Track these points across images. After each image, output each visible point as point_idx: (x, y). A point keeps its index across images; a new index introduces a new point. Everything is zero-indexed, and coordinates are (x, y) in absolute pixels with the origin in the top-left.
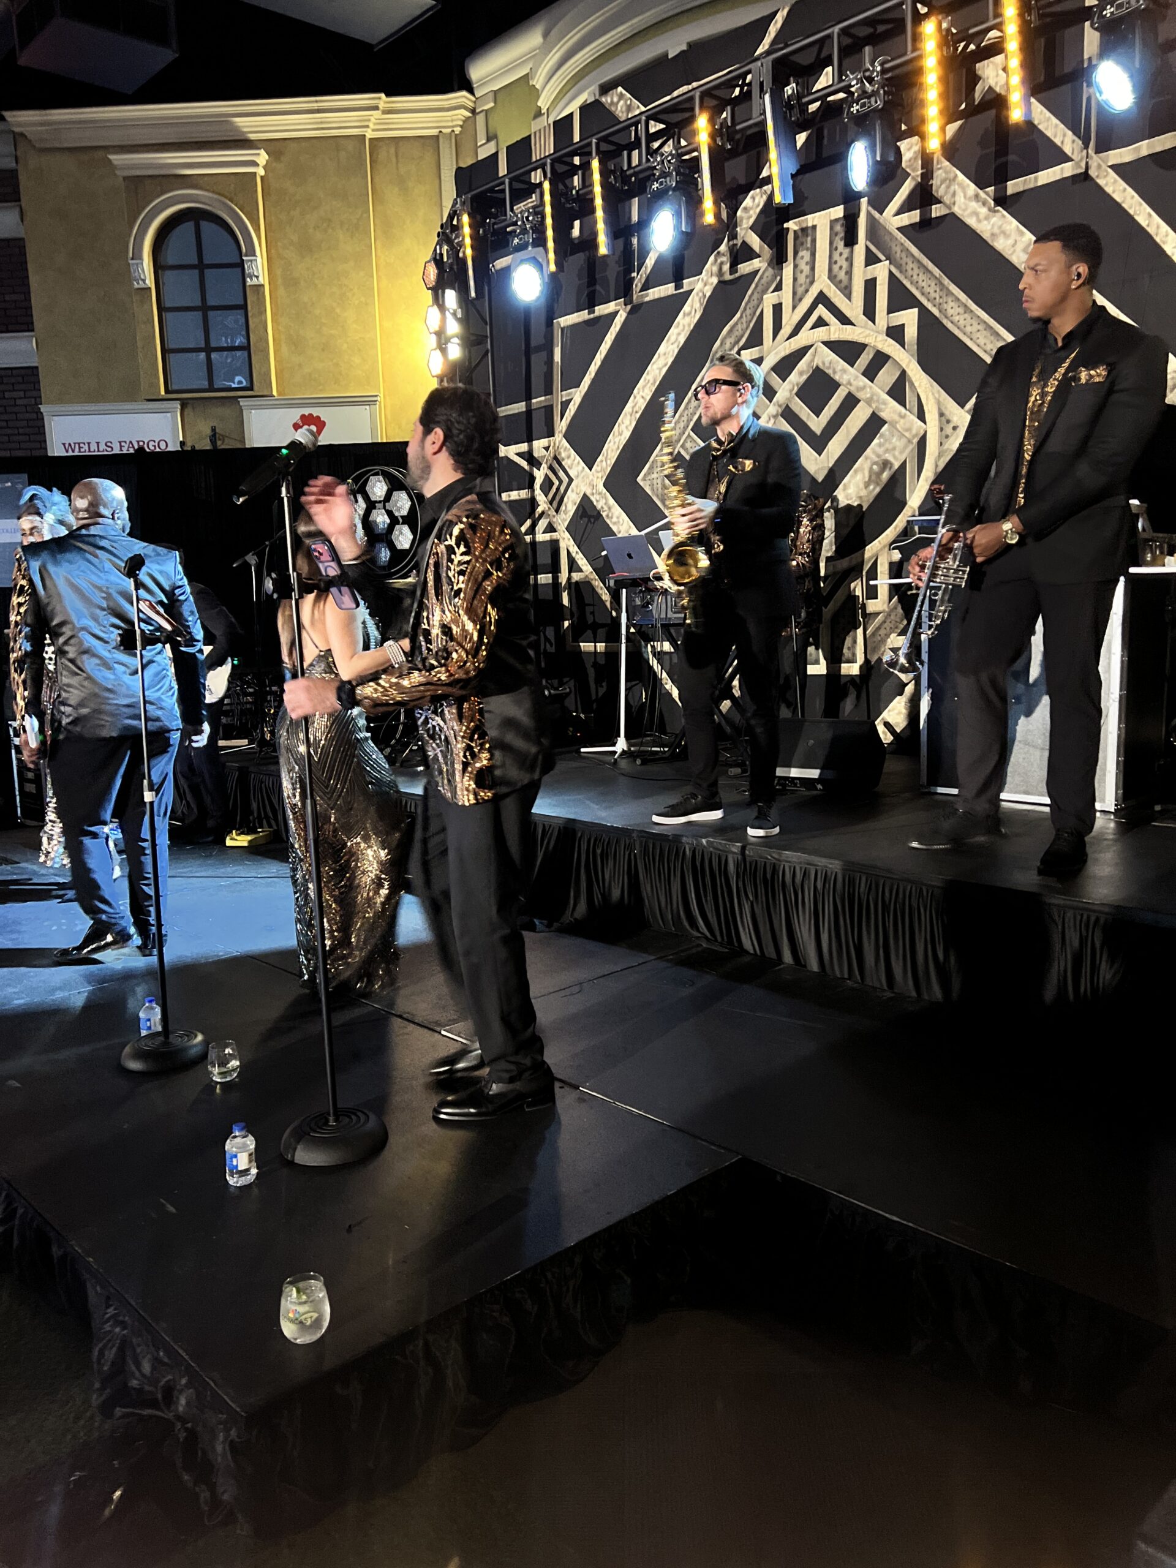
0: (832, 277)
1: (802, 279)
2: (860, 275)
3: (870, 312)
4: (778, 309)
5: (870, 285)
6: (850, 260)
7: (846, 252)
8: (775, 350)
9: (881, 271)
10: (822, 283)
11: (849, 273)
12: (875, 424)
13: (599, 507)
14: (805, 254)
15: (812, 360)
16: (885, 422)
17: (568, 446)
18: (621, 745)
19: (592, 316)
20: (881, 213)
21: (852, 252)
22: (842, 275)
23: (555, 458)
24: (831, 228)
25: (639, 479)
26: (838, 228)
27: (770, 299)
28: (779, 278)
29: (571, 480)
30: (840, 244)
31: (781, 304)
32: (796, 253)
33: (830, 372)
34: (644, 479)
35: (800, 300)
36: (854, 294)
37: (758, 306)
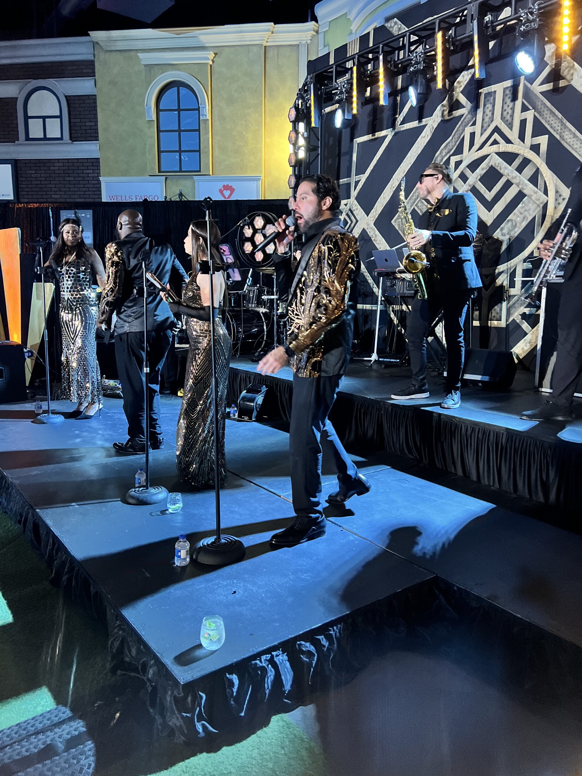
0: (503, 118)
1: (487, 119)
2: (518, 117)
3: (522, 137)
4: (473, 135)
5: (523, 123)
6: (513, 109)
7: (511, 105)
8: (468, 156)
9: (530, 115)
10: (498, 122)
11: (512, 116)
12: (520, 196)
13: (370, 235)
14: (489, 106)
15: (489, 163)
16: (525, 195)
17: (357, 204)
18: (374, 357)
19: (373, 137)
20: (532, 84)
21: (514, 104)
22: (508, 117)
23: (350, 210)
24: (504, 92)
25: (392, 222)
26: (507, 92)
27: (468, 130)
28: (474, 119)
29: (357, 221)
30: (508, 101)
31: (474, 133)
32: (485, 105)
33: (498, 169)
34: (395, 222)
35: (485, 130)
36: (514, 128)
37: (462, 133)
